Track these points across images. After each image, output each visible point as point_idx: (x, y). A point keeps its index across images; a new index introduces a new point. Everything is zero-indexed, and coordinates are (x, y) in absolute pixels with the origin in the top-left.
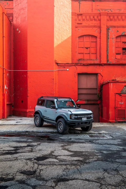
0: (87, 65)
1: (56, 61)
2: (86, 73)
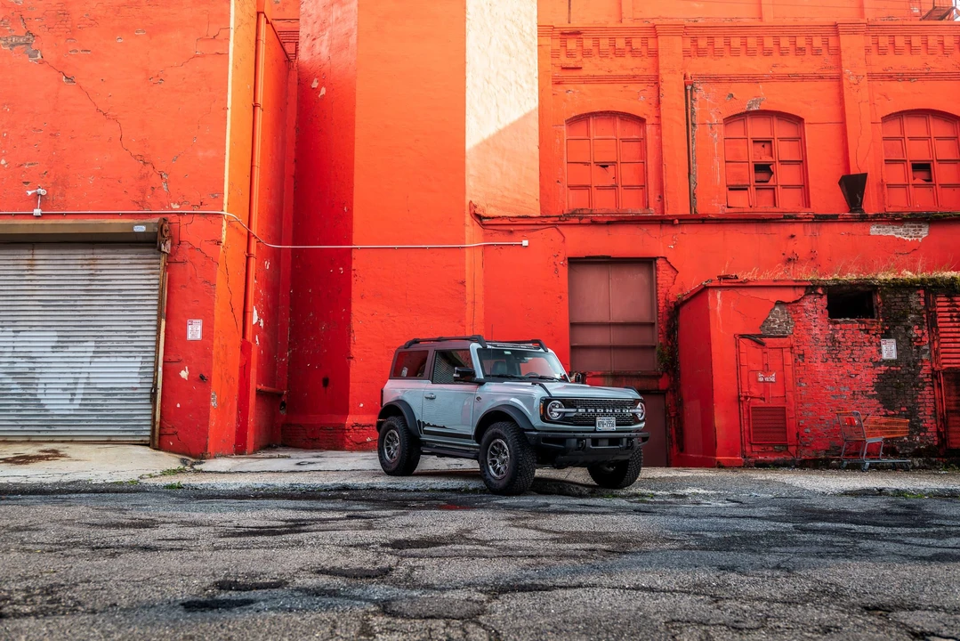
0: (608, 223)
1: (473, 206)
2: (603, 257)
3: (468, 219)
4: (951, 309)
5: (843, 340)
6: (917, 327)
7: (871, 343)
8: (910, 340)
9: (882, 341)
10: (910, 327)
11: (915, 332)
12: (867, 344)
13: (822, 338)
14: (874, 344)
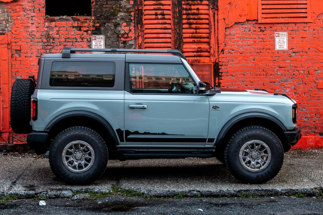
4: (156, 7)
5: (57, 36)
6: (125, 24)
7: (82, 39)
8: (118, 37)
9: (93, 37)
10: (119, 24)
11: (123, 29)
12: (79, 40)
13: (38, 35)
14: (85, 40)
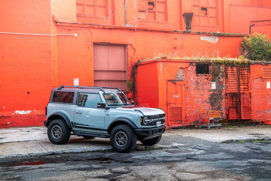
0: (110, 29)
1: (53, 17)
2: (107, 43)
3: (52, 23)
4: (232, 71)
5: (200, 82)
6: (222, 78)
7: (208, 83)
8: (220, 83)
9: (212, 83)
10: (220, 78)
11: (221, 80)
12: (207, 84)
13: (194, 81)
14: (209, 84)
